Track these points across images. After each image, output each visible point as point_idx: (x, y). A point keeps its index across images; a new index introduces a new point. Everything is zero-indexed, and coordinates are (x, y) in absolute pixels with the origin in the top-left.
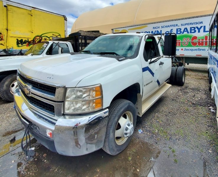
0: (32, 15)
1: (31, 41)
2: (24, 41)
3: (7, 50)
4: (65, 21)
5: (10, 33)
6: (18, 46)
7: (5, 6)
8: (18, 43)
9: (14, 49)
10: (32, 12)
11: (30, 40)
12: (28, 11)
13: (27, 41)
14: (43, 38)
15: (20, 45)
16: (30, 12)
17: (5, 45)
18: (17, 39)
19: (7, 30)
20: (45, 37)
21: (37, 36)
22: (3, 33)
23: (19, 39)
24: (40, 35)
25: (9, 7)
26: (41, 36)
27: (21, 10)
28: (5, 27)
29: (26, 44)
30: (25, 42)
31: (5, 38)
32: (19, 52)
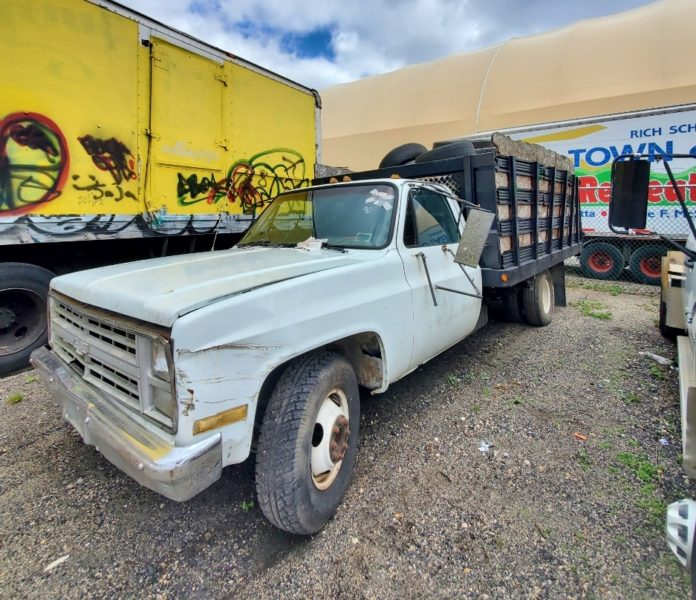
0: (225, 85)
1: (222, 182)
2: (199, 181)
3: (145, 217)
5: (159, 151)
6: (183, 203)
7: (145, 43)
8: (181, 192)
9: (170, 215)
10: (227, 70)
11: (218, 179)
12: (214, 67)
13: (210, 184)
14: (257, 170)
15: (188, 197)
16: (219, 72)
17: (141, 197)
18: (180, 176)
19: (149, 137)
20: (263, 168)
21: (240, 164)
22: (134, 152)
23: (187, 175)
24: (248, 158)
25: (157, 48)
26: (249, 165)
27: (194, 59)
28: (144, 126)
29: (206, 195)
30: (202, 188)
31: (139, 169)
32: (184, 226)
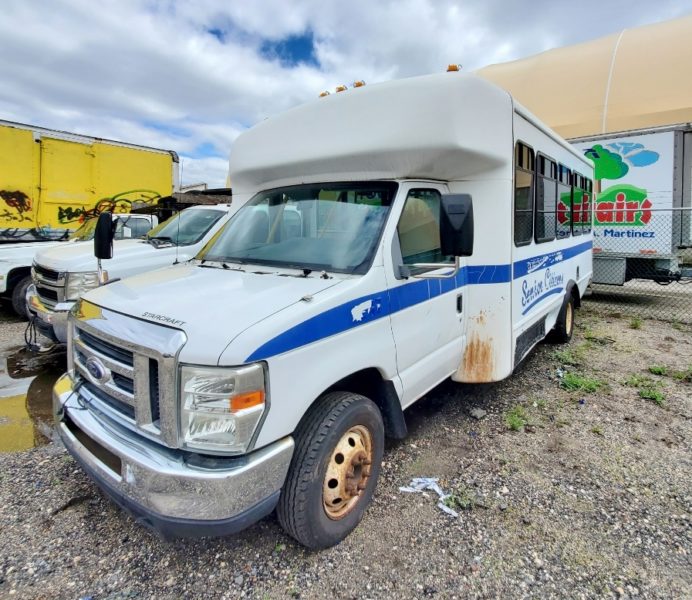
0: (93, 156)
1: (91, 211)
2: (73, 211)
3: (37, 230)
4: (175, 164)
5: (46, 196)
6: (61, 222)
7: (37, 141)
8: (61, 216)
9: (53, 229)
10: (95, 148)
11: (87, 209)
12: (85, 147)
13: (81, 212)
14: (118, 204)
15: (65, 220)
16: (89, 149)
17: (35, 220)
18: (60, 208)
19: (40, 189)
20: (124, 202)
21: (105, 200)
22: (30, 197)
23: (65, 208)
24: (111, 196)
25: (45, 142)
26: (113, 201)
27: (71, 145)
28: (36, 184)
29: (79, 218)
30: (76, 214)
31: (34, 205)
32: (62, 235)
